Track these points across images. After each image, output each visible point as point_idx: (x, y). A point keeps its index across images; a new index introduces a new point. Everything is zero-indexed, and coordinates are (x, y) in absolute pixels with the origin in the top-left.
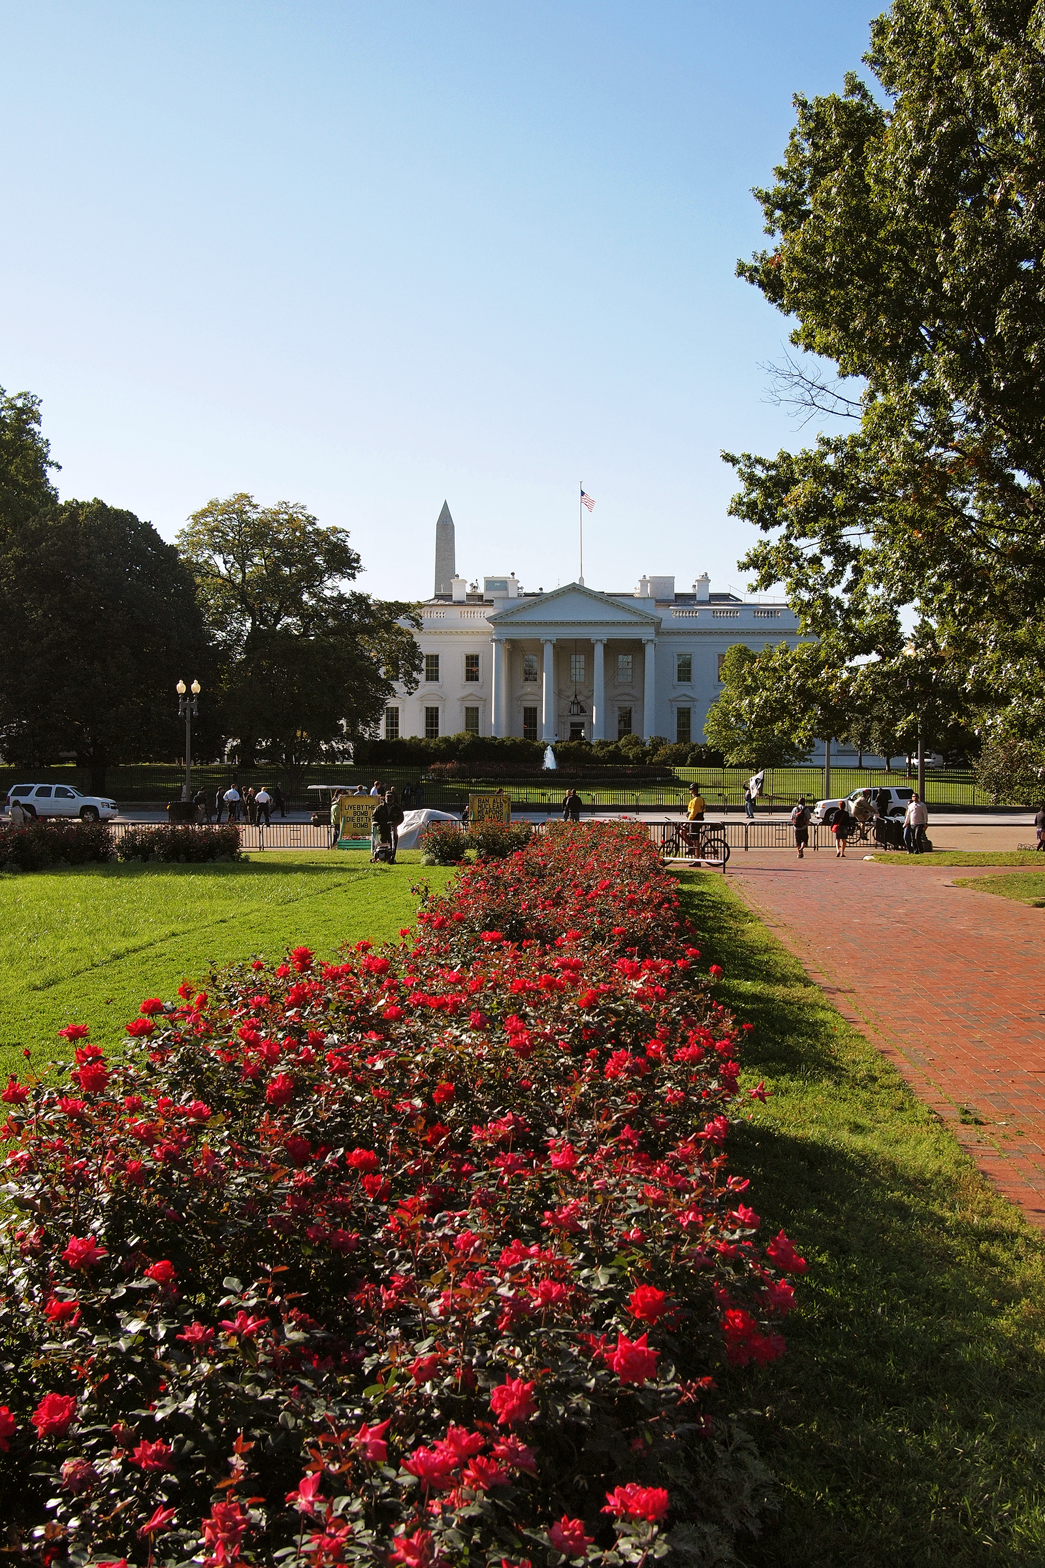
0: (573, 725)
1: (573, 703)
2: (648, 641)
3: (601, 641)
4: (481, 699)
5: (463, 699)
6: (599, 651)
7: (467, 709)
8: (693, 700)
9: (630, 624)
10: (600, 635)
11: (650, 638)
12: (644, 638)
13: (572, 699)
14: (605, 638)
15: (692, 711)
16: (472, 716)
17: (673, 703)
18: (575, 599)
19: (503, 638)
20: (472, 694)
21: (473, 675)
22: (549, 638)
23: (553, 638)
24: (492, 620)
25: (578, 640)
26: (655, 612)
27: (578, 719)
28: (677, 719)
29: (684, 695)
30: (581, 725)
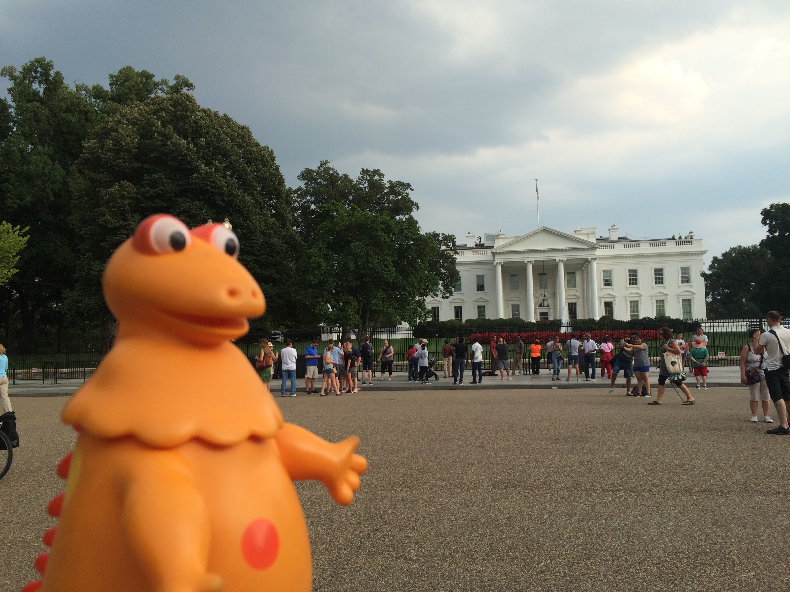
0: (541, 314)
1: (543, 300)
2: (592, 259)
3: (562, 261)
4: (486, 301)
5: (475, 301)
6: (561, 267)
7: (479, 307)
8: (614, 297)
9: (580, 249)
10: (561, 258)
11: (594, 257)
12: (590, 258)
13: (543, 298)
14: (564, 258)
15: (613, 303)
16: (481, 309)
17: (602, 299)
18: (544, 236)
19: (502, 261)
20: (481, 298)
21: (481, 287)
22: (530, 260)
23: (533, 260)
24: (494, 250)
25: (543, 261)
26: (595, 242)
27: (544, 310)
28: (605, 307)
29: (609, 294)
30: (547, 314)
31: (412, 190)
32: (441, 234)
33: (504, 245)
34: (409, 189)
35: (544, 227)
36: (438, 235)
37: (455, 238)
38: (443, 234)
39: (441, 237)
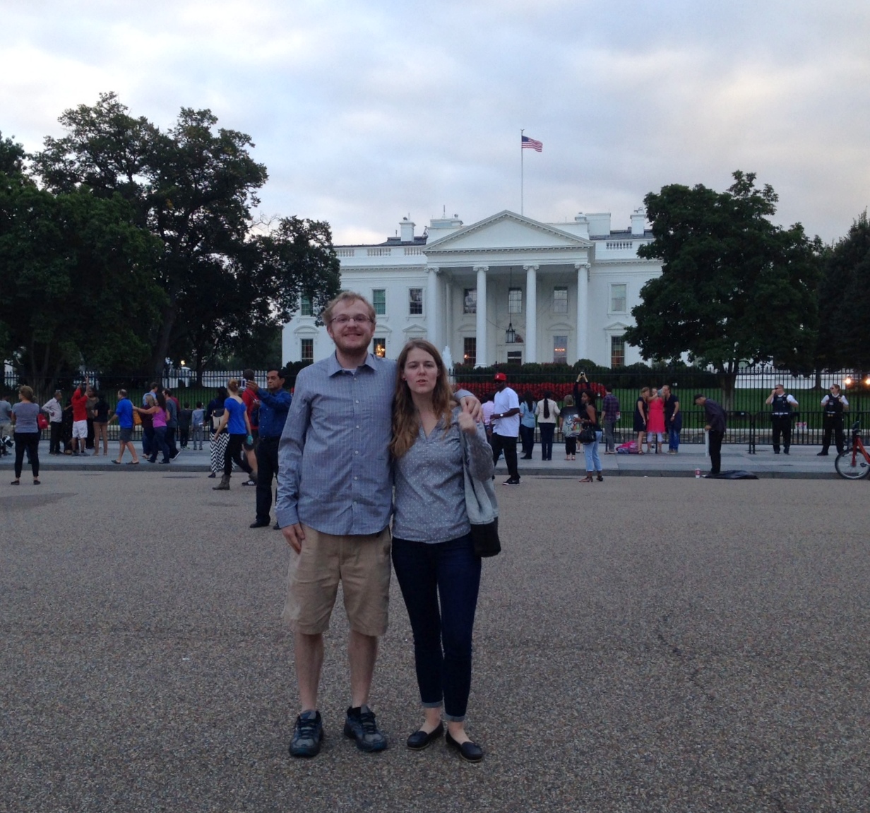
0: (510, 354)
1: (508, 332)
2: (581, 266)
3: (533, 267)
5: (407, 331)
6: (532, 278)
9: (562, 249)
10: (531, 262)
11: (583, 263)
12: (577, 263)
13: (507, 329)
14: (536, 264)
17: (607, 331)
18: (506, 226)
19: (436, 267)
20: (415, 326)
21: (416, 308)
22: (481, 266)
23: (486, 266)
24: (426, 249)
25: (511, 268)
26: (588, 239)
27: (515, 348)
28: (613, 345)
29: (619, 324)
30: (519, 354)
31: (253, 145)
32: (305, 220)
33: (441, 240)
34: (247, 145)
35: (506, 211)
36: (301, 222)
37: (329, 227)
38: (308, 221)
39: (306, 226)
